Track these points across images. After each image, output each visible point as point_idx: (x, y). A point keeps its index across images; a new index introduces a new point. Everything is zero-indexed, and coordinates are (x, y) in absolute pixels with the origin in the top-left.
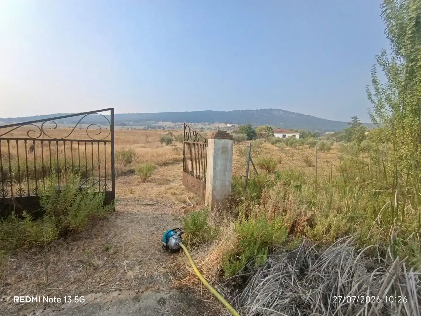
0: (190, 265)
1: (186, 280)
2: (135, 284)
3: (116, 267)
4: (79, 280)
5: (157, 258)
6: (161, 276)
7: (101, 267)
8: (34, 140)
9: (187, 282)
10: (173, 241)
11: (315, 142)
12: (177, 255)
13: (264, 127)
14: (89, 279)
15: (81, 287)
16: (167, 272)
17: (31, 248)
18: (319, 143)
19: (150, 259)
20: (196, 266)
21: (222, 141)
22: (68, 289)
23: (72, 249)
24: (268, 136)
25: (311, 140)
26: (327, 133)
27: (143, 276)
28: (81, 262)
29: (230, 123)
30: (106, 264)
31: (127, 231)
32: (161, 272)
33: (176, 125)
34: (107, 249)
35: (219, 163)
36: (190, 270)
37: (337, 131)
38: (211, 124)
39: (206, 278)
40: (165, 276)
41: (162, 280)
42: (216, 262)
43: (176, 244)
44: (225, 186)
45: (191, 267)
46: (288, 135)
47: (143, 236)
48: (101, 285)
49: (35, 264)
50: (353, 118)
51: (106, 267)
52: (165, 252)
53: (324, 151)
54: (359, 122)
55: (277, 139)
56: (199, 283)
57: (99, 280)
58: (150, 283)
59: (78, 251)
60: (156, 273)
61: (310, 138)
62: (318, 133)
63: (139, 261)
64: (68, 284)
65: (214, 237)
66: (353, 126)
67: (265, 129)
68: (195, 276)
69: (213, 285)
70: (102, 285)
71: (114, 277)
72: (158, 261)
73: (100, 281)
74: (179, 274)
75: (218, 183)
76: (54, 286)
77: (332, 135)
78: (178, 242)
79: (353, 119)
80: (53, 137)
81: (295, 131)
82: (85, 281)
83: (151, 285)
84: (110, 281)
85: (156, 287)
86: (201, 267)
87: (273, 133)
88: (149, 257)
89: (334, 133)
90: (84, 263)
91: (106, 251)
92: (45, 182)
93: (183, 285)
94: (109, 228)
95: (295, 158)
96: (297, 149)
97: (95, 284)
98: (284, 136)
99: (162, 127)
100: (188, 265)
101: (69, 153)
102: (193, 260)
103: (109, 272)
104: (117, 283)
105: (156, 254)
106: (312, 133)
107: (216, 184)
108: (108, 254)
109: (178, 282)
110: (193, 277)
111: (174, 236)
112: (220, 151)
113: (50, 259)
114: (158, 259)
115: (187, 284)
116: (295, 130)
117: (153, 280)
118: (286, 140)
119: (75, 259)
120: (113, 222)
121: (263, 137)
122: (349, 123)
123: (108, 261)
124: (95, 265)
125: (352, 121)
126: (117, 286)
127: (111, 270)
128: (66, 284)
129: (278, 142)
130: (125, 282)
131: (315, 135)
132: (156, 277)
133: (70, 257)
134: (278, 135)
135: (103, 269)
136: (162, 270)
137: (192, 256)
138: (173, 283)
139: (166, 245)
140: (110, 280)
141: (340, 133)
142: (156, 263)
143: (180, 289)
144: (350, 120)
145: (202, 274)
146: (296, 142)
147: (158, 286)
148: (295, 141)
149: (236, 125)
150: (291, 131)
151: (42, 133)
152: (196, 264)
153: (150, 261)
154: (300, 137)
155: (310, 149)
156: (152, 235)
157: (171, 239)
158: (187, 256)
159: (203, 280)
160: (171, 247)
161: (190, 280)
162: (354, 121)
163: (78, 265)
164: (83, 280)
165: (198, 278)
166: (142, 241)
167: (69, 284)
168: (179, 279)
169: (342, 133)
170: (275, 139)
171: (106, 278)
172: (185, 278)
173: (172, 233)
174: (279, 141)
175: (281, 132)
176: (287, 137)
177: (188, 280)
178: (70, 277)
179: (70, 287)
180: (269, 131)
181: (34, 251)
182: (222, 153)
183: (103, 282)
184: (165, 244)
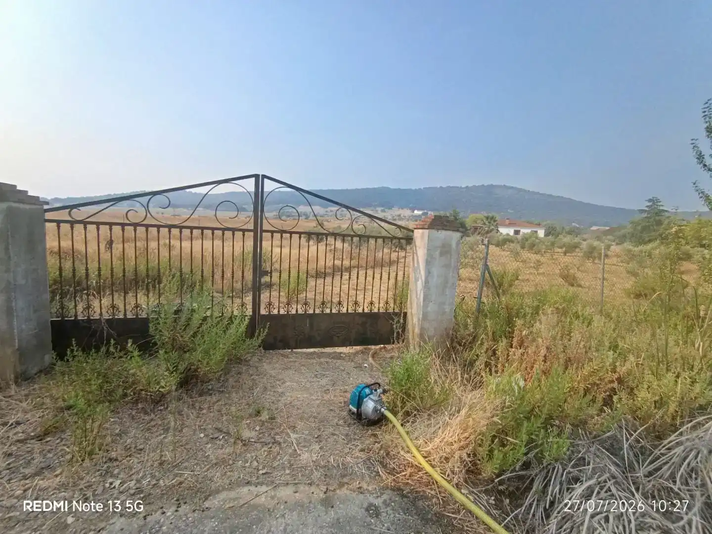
0: (406, 449)
1: (405, 475)
2: (319, 476)
3: (280, 444)
4: (224, 461)
5: (345, 433)
6: (359, 465)
7: (255, 442)
8: (135, 225)
9: (408, 479)
10: (369, 405)
11: (576, 243)
12: (378, 429)
13: (479, 216)
14: (238, 461)
15: (229, 473)
16: (369, 459)
17: (136, 402)
18: (584, 245)
19: (333, 434)
20: (420, 451)
21: (442, 234)
22: (210, 475)
23: (201, 409)
24: (487, 232)
25: (567, 239)
26: (594, 228)
27: (328, 462)
28: (220, 430)
29: (419, 209)
30: (260, 438)
31: (282, 384)
32: (357, 457)
33: (327, 211)
34: (258, 413)
35: (435, 271)
36: (408, 456)
37: (615, 226)
38: (386, 210)
39: (441, 473)
40: (367, 466)
41: (364, 471)
42: (456, 446)
43: (375, 410)
44: (444, 313)
45: (408, 452)
46: (525, 231)
47: (311, 395)
48: (261, 472)
49: (149, 429)
50: (650, 200)
51: (261, 442)
52: (355, 424)
53: (593, 261)
54: (661, 208)
55: (505, 237)
56: (429, 483)
57: (255, 464)
58: (343, 476)
59: (211, 412)
60: (349, 459)
61: (565, 237)
62: (578, 228)
63: (316, 436)
64: (208, 467)
65: (442, 402)
66: (649, 216)
67: (482, 220)
68: (420, 469)
69: (458, 486)
70: (264, 472)
71: (279, 460)
72: (349, 439)
73: (258, 466)
74: (390, 464)
75: (432, 307)
76: (186, 468)
77: (606, 233)
78: (379, 407)
79: (651, 204)
80: (164, 222)
81: (536, 224)
82: (234, 463)
83: (345, 480)
84: (274, 468)
85: (356, 484)
86: (429, 453)
87: (497, 226)
88: (331, 430)
89: (608, 228)
90: (225, 433)
91: (257, 415)
92: (139, 296)
93: (403, 483)
94: (252, 377)
95: (541, 271)
96: (542, 255)
97: (250, 470)
98: (517, 232)
99: (304, 215)
100: (403, 449)
101: (164, 253)
102: (411, 440)
103: (269, 452)
104: (288, 472)
105: (340, 425)
106: (567, 228)
107: (429, 309)
108: (261, 420)
109: (391, 478)
110: (416, 470)
111: (371, 396)
112: (437, 253)
113: (169, 422)
114: (347, 435)
115: (409, 481)
116: (536, 222)
117: (347, 471)
118: (523, 239)
119: (208, 424)
120: (257, 368)
121: (479, 234)
122: (642, 211)
123: (262, 433)
124: (244, 438)
125: (647, 206)
126: (288, 477)
127: (271, 448)
128: (205, 466)
129: (508, 243)
130: (301, 471)
131: (572, 232)
132: (352, 466)
133: (200, 421)
134: (506, 231)
135: (258, 445)
136: (359, 455)
137: (408, 433)
138: (384, 478)
139: (358, 410)
140: (274, 466)
141: (619, 228)
142: (345, 442)
143: (398, 489)
144: (644, 205)
145: (433, 466)
146: (539, 243)
147: (359, 483)
148: (537, 241)
149: (429, 213)
150: (530, 224)
151: (148, 215)
152: (418, 448)
153: (335, 437)
154: (546, 235)
155: (565, 255)
156: (325, 393)
157: (367, 401)
158: (399, 433)
159: (437, 477)
160: (366, 415)
161: (413, 476)
162: (651, 206)
163: (216, 436)
164: (231, 462)
165: (426, 473)
166: (313, 402)
167: (210, 467)
168: (392, 472)
169: (625, 227)
170: (501, 238)
171: (266, 462)
172: (403, 471)
173: (367, 391)
174: (507, 240)
175: (510, 225)
176: (521, 233)
177: (410, 476)
178: (209, 455)
179: (211, 472)
180: (489, 223)
181: (143, 408)
182: (441, 254)
183: (264, 468)
184: (355, 410)
